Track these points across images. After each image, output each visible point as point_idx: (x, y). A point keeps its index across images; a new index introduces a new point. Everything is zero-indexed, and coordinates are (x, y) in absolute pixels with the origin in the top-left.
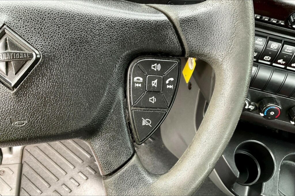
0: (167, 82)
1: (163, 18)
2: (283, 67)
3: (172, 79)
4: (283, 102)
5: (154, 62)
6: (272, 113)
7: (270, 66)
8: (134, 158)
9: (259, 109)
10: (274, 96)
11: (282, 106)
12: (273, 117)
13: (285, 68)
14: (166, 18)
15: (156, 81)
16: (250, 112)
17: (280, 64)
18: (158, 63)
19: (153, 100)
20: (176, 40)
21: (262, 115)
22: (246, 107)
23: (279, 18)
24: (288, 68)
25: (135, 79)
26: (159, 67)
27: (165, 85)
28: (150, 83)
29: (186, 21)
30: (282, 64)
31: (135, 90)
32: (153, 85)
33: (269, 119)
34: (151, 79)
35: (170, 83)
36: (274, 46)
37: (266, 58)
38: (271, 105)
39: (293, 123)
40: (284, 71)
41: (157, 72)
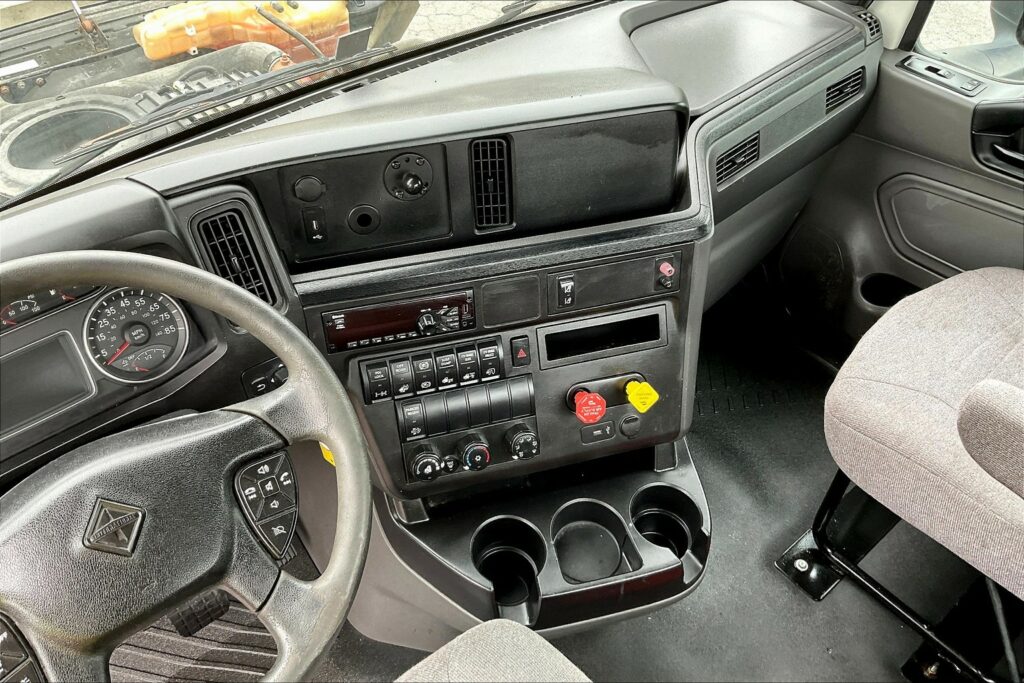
0: (282, 479)
1: (248, 419)
2: (454, 386)
3: (286, 474)
4: (488, 434)
5: (259, 466)
6: (478, 458)
7: (438, 394)
8: (282, 574)
9: (458, 464)
10: (471, 431)
11: (489, 441)
12: (483, 464)
13: (459, 386)
14: (251, 418)
15: (270, 483)
16: (451, 472)
17: (447, 384)
18: (263, 464)
19: (275, 504)
20: (271, 434)
21: (467, 468)
22: (438, 468)
23: (406, 330)
24: (462, 384)
25: (247, 491)
26: (266, 468)
27: (281, 483)
28: (263, 488)
29: (272, 413)
30: (451, 383)
31: (251, 503)
32: (268, 489)
33: (480, 469)
34: (263, 485)
35: (286, 479)
36: (424, 365)
37: (424, 385)
38: (471, 448)
39: (516, 457)
40: (459, 390)
41: (267, 474)
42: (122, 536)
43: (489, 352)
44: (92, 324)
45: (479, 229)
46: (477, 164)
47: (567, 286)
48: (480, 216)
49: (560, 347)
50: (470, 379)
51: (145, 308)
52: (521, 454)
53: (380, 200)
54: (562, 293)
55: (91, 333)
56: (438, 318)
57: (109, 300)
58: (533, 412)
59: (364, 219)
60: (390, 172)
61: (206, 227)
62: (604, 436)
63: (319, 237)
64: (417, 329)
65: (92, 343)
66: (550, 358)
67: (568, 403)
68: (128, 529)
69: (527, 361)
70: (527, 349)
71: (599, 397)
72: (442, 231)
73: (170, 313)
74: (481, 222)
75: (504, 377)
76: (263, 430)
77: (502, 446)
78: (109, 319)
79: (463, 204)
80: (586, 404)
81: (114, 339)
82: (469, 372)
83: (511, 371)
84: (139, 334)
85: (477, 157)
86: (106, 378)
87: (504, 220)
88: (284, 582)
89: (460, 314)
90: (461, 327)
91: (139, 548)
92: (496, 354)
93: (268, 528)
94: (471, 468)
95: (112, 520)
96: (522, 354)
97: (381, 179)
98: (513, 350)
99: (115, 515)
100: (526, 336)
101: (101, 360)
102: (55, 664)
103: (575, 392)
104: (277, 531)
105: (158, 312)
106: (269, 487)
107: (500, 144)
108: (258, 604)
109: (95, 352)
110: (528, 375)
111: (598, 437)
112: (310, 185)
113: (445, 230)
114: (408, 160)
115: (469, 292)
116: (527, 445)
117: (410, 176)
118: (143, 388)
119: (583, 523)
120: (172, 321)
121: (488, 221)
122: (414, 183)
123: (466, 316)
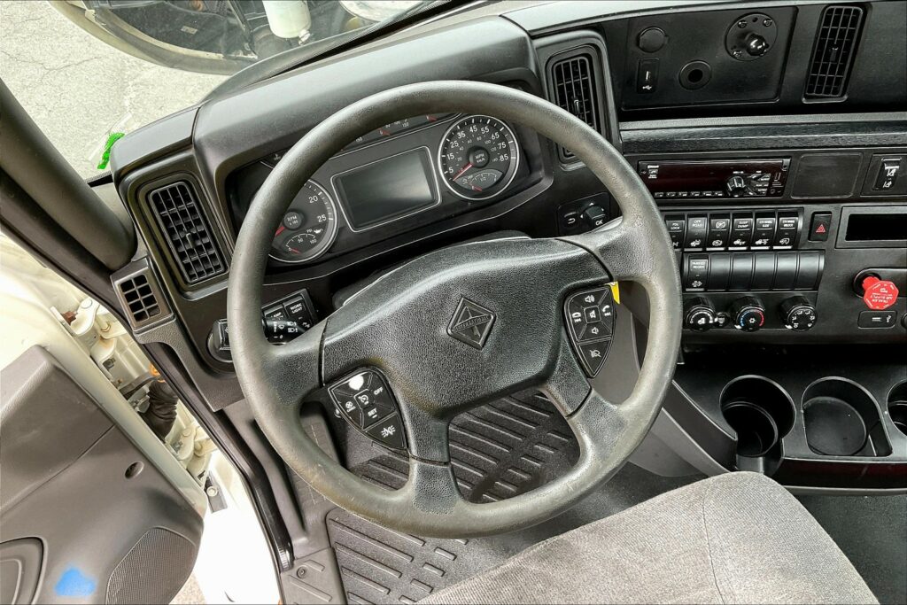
0: (604, 310)
1: (581, 252)
2: (745, 248)
3: (607, 307)
4: (764, 298)
5: (586, 295)
6: (752, 321)
7: (726, 253)
8: (593, 391)
9: (731, 321)
10: (749, 294)
11: (765, 306)
12: (756, 326)
13: (749, 250)
14: (585, 251)
15: (593, 312)
16: (722, 327)
17: (738, 246)
18: (590, 294)
19: (595, 331)
20: (601, 270)
21: (738, 327)
22: (711, 322)
23: (713, 189)
24: (752, 248)
25: (574, 315)
26: (592, 298)
27: (602, 313)
28: (588, 315)
29: (604, 250)
30: (742, 246)
31: (576, 325)
32: (592, 316)
33: (751, 331)
34: (588, 311)
35: (607, 310)
36: (721, 224)
37: (716, 243)
38: (747, 309)
39: (789, 327)
40: (749, 254)
41: (592, 304)
42: (477, 332)
43: (788, 223)
44: (446, 144)
45: (808, 98)
46: (825, 31)
47: (892, 170)
48: (811, 85)
49: (862, 228)
50: (762, 245)
51: (489, 135)
52: (796, 325)
53: (716, 58)
54: (883, 175)
55: (444, 152)
56: (748, 182)
57: (462, 125)
58: (816, 288)
59: (696, 75)
60: (735, 30)
61: (559, 68)
62: (883, 323)
63: (648, 88)
64: (725, 190)
65: (444, 160)
66: (847, 239)
67: (854, 286)
68: (481, 328)
69: (824, 237)
70: (827, 226)
71: (892, 286)
72: (768, 96)
73: (506, 143)
74: (811, 90)
75: (797, 248)
76: (595, 264)
77: (778, 313)
78: (459, 141)
79: (798, 70)
80: (878, 290)
81: (460, 159)
82: (763, 238)
83: (803, 245)
84: (481, 158)
85: (827, 23)
86: (450, 192)
87: (835, 92)
88: (595, 398)
89: (771, 182)
90: (768, 194)
91: (488, 344)
92: (796, 225)
93: (586, 349)
94: (743, 329)
95: (471, 318)
96: (821, 229)
97: (723, 37)
98: (812, 225)
99: (474, 313)
100: (830, 213)
101: (447, 176)
102: (413, 421)
103: (865, 276)
104: (594, 354)
105: (498, 141)
106: (593, 314)
107: (857, 12)
108: (570, 411)
109: (445, 168)
110: (821, 251)
111: (876, 324)
112: (653, 36)
113: (772, 94)
114: (755, 20)
115: (787, 161)
116: (803, 319)
117: (754, 37)
118: (475, 205)
119: (833, 399)
120: (507, 151)
121: (819, 91)
122: (757, 44)
123: (777, 184)
